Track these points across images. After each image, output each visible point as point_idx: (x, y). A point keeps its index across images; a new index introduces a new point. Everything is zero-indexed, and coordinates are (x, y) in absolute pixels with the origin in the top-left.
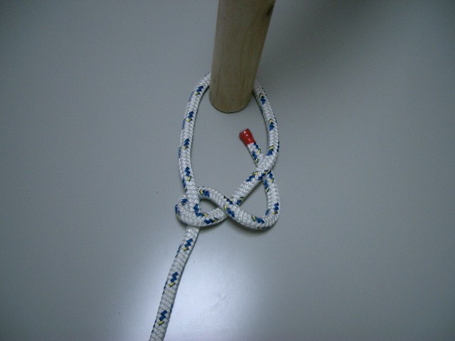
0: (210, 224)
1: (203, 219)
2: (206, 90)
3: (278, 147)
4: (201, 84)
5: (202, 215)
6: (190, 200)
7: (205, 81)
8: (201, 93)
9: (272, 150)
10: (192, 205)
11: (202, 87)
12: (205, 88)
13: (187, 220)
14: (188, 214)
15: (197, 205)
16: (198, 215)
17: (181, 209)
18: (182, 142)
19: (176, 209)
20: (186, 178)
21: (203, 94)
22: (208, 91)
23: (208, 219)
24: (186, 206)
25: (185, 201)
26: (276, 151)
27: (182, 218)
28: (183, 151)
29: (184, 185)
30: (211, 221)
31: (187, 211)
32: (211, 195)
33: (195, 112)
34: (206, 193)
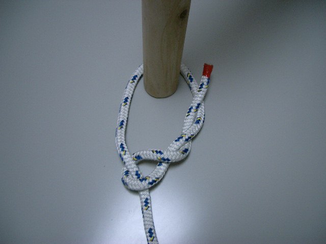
0: (154, 184)
1: (147, 182)
2: (141, 78)
3: (204, 119)
4: (136, 74)
5: (145, 179)
6: (130, 170)
7: (139, 71)
8: (136, 81)
9: (200, 120)
10: (134, 173)
11: (136, 76)
12: (139, 76)
13: (135, 188)
14: (134, 183)
15: (137, 172)
16: (141, 180)
17: (127, 180)
18: (118, 123)
19: (123, 181)
20: (122, 153)
21: (138, 82)
22: (142, 79)
23: (151, 181)
24: (130, 176)
25: (127, 173)
26: (202, 122)
27: (130, 187)
28: (119, 131)
29: (122, 159)
30: (154, 181)
31: (132, 180)
32: (142, 156)
33: (130, 98)
34: (138, 157)
